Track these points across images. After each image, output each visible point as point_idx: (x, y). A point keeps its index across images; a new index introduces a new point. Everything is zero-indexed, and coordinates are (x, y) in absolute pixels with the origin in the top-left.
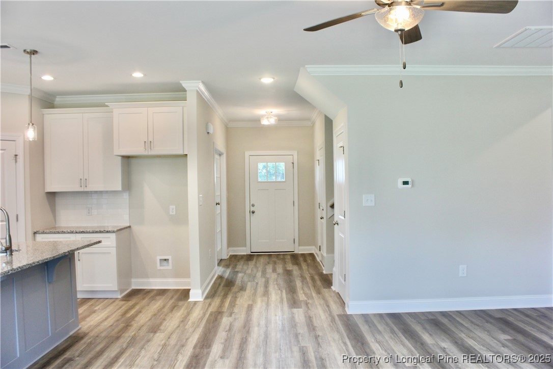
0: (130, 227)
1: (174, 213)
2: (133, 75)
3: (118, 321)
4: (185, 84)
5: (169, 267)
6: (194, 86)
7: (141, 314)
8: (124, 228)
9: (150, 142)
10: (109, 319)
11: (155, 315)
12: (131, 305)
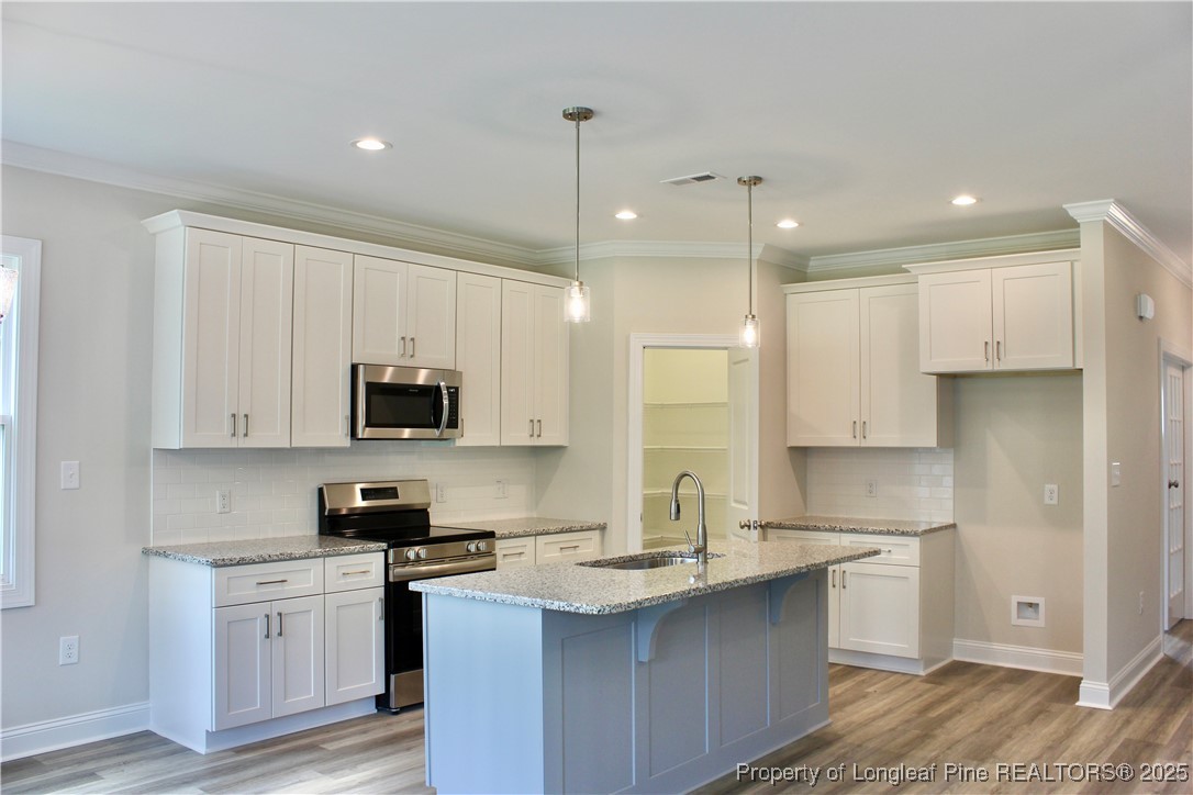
0: (954, 526)
1: (1055, 502)
2: (954, 202)
3: (908, 721)
4: (1076, 210)
5: (1039, 621)
6: (1099, 213)
7: (959, 717)
8: (941, 528)
9: (998, 343)
10: (891, 716)
11: (990, 723)
12: (942, 693)
